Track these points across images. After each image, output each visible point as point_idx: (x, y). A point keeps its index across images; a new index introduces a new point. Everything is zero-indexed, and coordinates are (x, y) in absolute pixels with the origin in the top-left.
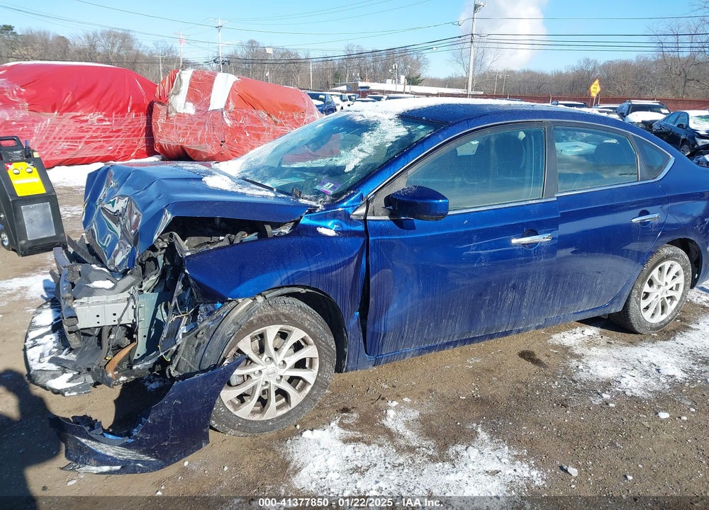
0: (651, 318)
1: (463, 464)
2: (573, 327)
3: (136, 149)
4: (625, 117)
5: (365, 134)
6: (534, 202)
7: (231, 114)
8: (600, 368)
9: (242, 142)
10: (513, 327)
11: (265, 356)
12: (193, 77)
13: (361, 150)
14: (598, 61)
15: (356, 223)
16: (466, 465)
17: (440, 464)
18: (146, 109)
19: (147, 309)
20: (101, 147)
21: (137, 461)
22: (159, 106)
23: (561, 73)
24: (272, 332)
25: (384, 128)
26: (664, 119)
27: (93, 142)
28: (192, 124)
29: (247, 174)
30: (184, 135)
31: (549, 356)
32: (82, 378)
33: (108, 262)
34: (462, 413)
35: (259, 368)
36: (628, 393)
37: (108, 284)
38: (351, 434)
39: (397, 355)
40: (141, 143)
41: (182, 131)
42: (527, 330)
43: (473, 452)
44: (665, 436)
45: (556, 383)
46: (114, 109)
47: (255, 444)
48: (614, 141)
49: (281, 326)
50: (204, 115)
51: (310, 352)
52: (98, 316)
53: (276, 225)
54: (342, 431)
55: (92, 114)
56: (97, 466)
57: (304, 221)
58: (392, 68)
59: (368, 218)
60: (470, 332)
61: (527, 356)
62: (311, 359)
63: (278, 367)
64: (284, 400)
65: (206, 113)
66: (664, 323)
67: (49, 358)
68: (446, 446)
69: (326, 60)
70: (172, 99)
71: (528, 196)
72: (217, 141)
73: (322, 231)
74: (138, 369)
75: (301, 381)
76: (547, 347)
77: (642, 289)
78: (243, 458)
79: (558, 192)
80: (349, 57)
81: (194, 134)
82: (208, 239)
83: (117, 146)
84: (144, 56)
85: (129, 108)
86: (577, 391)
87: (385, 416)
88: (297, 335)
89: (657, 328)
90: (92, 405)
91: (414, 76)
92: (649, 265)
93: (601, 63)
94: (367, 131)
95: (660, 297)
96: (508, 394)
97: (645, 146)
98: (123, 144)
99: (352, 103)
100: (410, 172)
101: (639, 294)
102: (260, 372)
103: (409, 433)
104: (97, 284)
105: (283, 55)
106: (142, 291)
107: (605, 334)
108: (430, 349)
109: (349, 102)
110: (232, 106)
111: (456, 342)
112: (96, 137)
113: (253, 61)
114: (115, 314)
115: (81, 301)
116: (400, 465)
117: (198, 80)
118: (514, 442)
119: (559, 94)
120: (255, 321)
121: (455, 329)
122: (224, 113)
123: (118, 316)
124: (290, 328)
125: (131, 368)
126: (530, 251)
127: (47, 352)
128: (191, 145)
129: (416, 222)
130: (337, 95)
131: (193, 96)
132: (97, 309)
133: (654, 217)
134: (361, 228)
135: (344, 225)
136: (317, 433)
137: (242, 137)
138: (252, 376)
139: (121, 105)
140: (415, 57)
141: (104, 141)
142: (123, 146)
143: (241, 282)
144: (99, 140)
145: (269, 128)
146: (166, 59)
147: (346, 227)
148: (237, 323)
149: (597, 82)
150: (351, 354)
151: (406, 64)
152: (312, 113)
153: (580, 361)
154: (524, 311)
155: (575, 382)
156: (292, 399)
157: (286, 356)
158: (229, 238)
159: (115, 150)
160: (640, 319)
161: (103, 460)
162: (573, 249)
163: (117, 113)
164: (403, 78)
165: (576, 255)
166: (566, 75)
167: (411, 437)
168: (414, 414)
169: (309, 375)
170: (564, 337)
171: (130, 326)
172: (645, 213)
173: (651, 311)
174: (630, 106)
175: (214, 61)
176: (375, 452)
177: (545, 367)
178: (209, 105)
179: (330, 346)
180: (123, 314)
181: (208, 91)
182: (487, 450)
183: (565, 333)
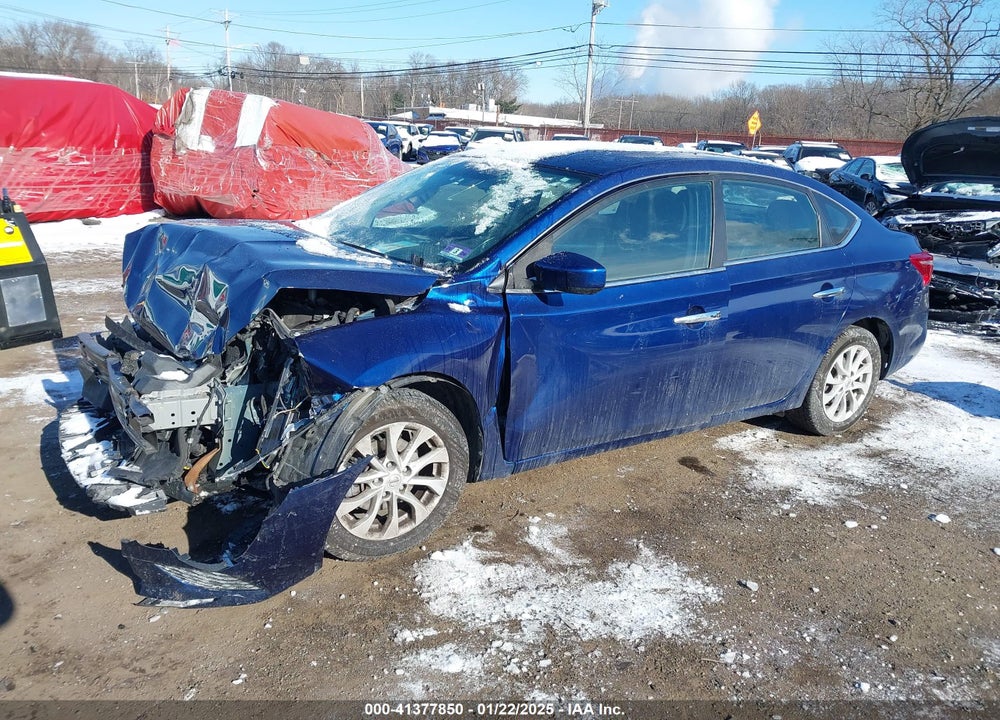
0: (836, 416)
1: (626, 583)
2: (742, 429)
3: (127, 201)
4: (794, 163)
5: (495, 187)
6: (700, 272)
7: (268, 153)
8: (777, 475)
9: (282, 191)
10: (675, 425)
11: (387, 460)
12: (210, 100)
13: (493, 208)
14: (757, 86)
15: (492, 297)
16: (630, 583)
17: (600, 583)
18: (141, 142)
19: (233, 406)
20: (77, 197)
21: (234, 591)
22: (161, 140)
23: (708, 99)
24: (395, 430)
25: (518, 180)
26: (844, 168)
27: (65, 189)
28: (210, 166)
29: (343, 236)
30: (199, 181)
31: (716, 463)
32: (153, 493)
33: (176, 348)
34: (619, 527)
35: (380, 474)
36: (810, 502)
37: (181, 376)
38: (489, 554)
39: (540, 460)
40: (134, 192)
41: (196, 176)
42: (690, 429)
43: (637, 569)
44: (854, 546)
45: (727, 493)
46: (94, 142)
47: (374, 569)
48: (790, 198)
49: (407, 423)
50: (228, 153)
51: (439, 455)
52: (173, 415)
53: (398, 300)
54: (479, 551)
55: (63, 149)
56: (183, 600)
57: (433, 294)
58: (476, 88)
59: (507, 291)
60: (624, 432)
61: (689, 462)
62: (440, 465)
63: (401, 475)
64: (406, 515)
65: (231, 151)
66: (850, 423)
67: (103, 471)
68: (604, 564)
69: (382, 75)
70: (181, 131)
71: (693, 266)
72: (248, 190)
73: (455, 307)
74: (221, 482)
75: (427, 492)
76: (712, 452)
77: (824, 380)
78: (362, 585)
79: (726, 261)
80: (415, 72)
81: (214, 179)
82: (309, 318)
83: (100, 195)
84: (111, 62)
85: (116, 141)
86: (752, 501)
87: (528, 533)
88: (425, 434)
89: (842, 428)
90: (155, 531)
91: (507, 100)
92: (833, 350)
93: (761, 89)
94: (496, 183)
95: (845, 390)
96: (670, 506)
97: (828, 207)
98: (108, 192)
99: (424, 137)
100: (556, 234)
101: (821, 385)
102: (381, 480)
103: (558, 551)
104: (165, 375)
105: (320, 66)
106: (225, 383)
107: (781, 437)
108: (578, 453)
109: (420, 136)
110: (268, 142)
111: (608, 444)
112: (70, 183)
113: (275, 74)
114: (193, 413)
115: (150, 396)
116: (553, 585)
117: (218, 104)
118: (683, 557)
119: (705, 128)
120: (377, 417)
121: (607, 429)
122: (258, 152)
123: (197, 415)
124: (417, 425)
125: (213, 481)
126: (696, 332)
127: (98, 465)
128: (211, 195)
129: (565, 296)
130: (404, 126)
131: (211, 126)
132: (173, 406)
133: (838, 292)
134: (498, 304)
135: (479, 299)
136: (449, 554)
137: (283, 185)
138: (371, 485)
139: (104, 137)
140: (509, 74)
141: (80, 189)
142: (109, 195)
143: (367, 367)
144: (74, 186)
145: (320, 173)
146: (144, 67)
147: (481, 302)
148: (358, 419)
149: (756, 115)
150: (487, 460)
151: (496, 83)
152: (377, 152)
153: (753, 468)
154: (687, 406)
155: (749, 491)
156: (417, 514)
157: (412, 461)
158: (339, 317)
159: (97, 201)
160: (822, 416)
161: (190, 592)
162: (736, 333)
163: (99, 149)
164: (492, 102)
165: (739, 340)
166: (715, 103)
167: (563, 556)
168: (564, 530)
169: (438, 485)
170: (732, 441)
171: (209, 428)
172: (827, 287)
173: (834, 407)
174: (800, 149)
175: (220, 71)
176: (521, 572)
177: (713, 475)
178: (236, 139)
179: (463, 449)
180: (204, 412)
181: (234, 119)
182: (653, 567)
183: (733, 437)
